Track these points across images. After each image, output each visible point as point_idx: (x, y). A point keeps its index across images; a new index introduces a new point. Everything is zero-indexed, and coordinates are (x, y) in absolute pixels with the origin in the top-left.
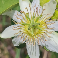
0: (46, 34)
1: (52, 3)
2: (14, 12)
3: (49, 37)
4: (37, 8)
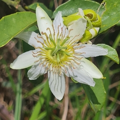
0: (74, 60)
1: (81, 22)
2: (31, 34)
3: (78, 64)
4: (62, 28)
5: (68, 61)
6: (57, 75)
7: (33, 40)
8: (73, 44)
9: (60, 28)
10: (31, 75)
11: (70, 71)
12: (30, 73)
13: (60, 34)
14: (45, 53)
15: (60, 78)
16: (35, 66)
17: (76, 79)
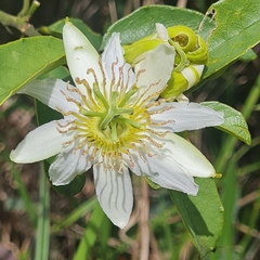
0: (149, 138)
1: (163, 53)
2: (53, 85)
3: (159, 146)
4: (121, 69)
5: (137, 141)
6: (114, 172)
7: (58, 97)
8: (146, 103)
9: (116, 68)
10: (58, 175)
11: (141, 161)
12: (54, 171)
13: (116, 82)
14: (85, 125)
15: (120, 179)
16: (66, 155)
17: (155, 179)
